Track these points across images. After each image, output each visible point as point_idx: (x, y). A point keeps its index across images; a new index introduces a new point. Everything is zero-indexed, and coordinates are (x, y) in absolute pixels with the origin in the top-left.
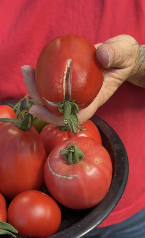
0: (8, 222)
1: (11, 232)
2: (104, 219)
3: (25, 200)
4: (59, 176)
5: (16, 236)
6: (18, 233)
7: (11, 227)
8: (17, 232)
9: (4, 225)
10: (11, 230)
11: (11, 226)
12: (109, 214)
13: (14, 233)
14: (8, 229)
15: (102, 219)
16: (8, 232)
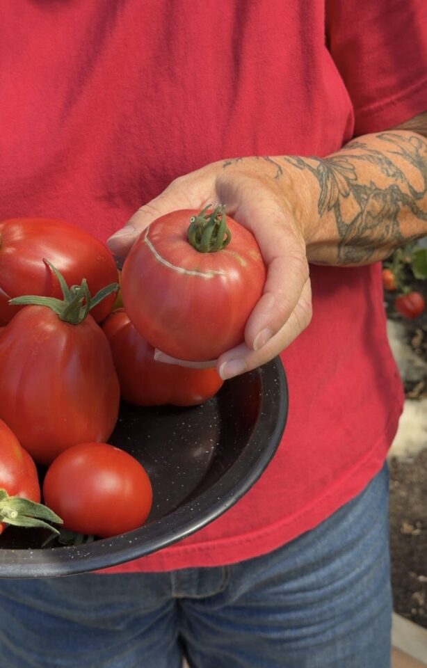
0: (43, 502)
1: (49, 522)
2: (240, 497)
3: (79, 460)
4: (181, 270)
5: (58, 532)
6: (64, 525)
7: (49, 512)
8: (60, 521)
9: (35, 509)
10: (49, 518)
11: (50, 510)
12: (250, 487)
13: (55, 525)
14: (44, 517)
15: (236, 496)
16: (43, 522)
